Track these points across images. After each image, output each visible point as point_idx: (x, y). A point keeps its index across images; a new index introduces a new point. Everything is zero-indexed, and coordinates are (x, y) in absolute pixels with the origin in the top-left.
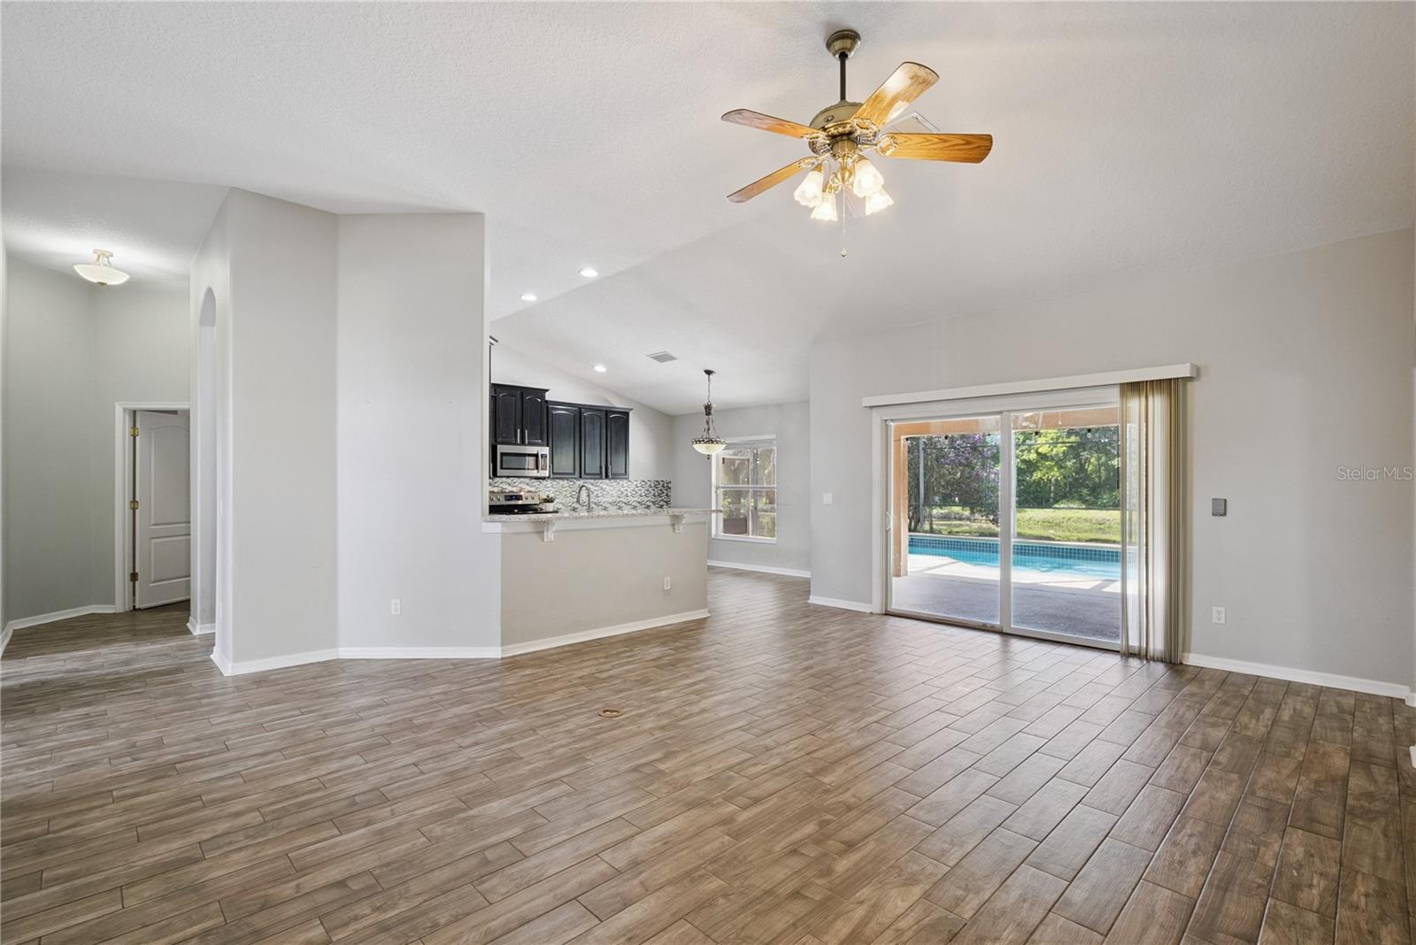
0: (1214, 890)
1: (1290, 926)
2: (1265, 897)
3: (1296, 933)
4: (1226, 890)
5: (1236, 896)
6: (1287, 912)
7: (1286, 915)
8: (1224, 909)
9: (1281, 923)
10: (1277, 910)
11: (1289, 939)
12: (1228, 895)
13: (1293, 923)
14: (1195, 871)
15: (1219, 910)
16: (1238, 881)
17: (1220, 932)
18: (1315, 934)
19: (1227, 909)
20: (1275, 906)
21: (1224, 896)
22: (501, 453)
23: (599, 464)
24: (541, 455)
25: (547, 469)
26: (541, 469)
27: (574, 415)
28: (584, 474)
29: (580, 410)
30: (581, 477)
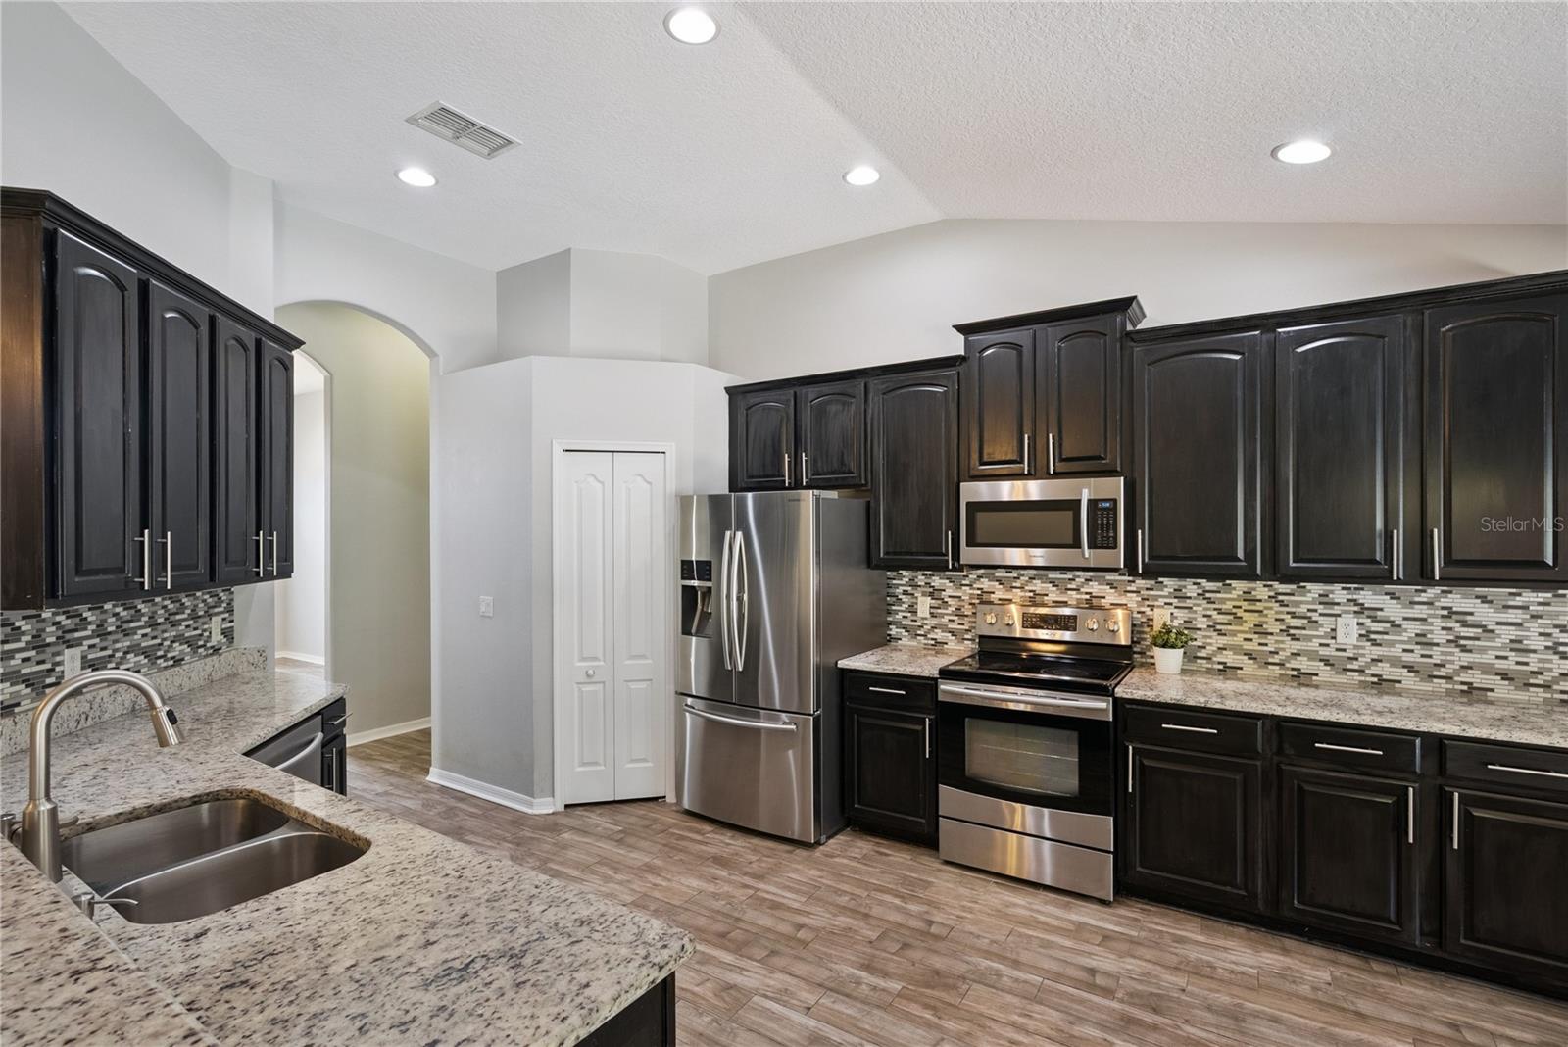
22: (968, 504)
23: (1379, 525)
24: (1092, 503)
25: (1115, 546)
26: (1089, 548)
27: (1243, 360)
28: (1294, 562)
29: (1271, 336)
30: (1276, 571)
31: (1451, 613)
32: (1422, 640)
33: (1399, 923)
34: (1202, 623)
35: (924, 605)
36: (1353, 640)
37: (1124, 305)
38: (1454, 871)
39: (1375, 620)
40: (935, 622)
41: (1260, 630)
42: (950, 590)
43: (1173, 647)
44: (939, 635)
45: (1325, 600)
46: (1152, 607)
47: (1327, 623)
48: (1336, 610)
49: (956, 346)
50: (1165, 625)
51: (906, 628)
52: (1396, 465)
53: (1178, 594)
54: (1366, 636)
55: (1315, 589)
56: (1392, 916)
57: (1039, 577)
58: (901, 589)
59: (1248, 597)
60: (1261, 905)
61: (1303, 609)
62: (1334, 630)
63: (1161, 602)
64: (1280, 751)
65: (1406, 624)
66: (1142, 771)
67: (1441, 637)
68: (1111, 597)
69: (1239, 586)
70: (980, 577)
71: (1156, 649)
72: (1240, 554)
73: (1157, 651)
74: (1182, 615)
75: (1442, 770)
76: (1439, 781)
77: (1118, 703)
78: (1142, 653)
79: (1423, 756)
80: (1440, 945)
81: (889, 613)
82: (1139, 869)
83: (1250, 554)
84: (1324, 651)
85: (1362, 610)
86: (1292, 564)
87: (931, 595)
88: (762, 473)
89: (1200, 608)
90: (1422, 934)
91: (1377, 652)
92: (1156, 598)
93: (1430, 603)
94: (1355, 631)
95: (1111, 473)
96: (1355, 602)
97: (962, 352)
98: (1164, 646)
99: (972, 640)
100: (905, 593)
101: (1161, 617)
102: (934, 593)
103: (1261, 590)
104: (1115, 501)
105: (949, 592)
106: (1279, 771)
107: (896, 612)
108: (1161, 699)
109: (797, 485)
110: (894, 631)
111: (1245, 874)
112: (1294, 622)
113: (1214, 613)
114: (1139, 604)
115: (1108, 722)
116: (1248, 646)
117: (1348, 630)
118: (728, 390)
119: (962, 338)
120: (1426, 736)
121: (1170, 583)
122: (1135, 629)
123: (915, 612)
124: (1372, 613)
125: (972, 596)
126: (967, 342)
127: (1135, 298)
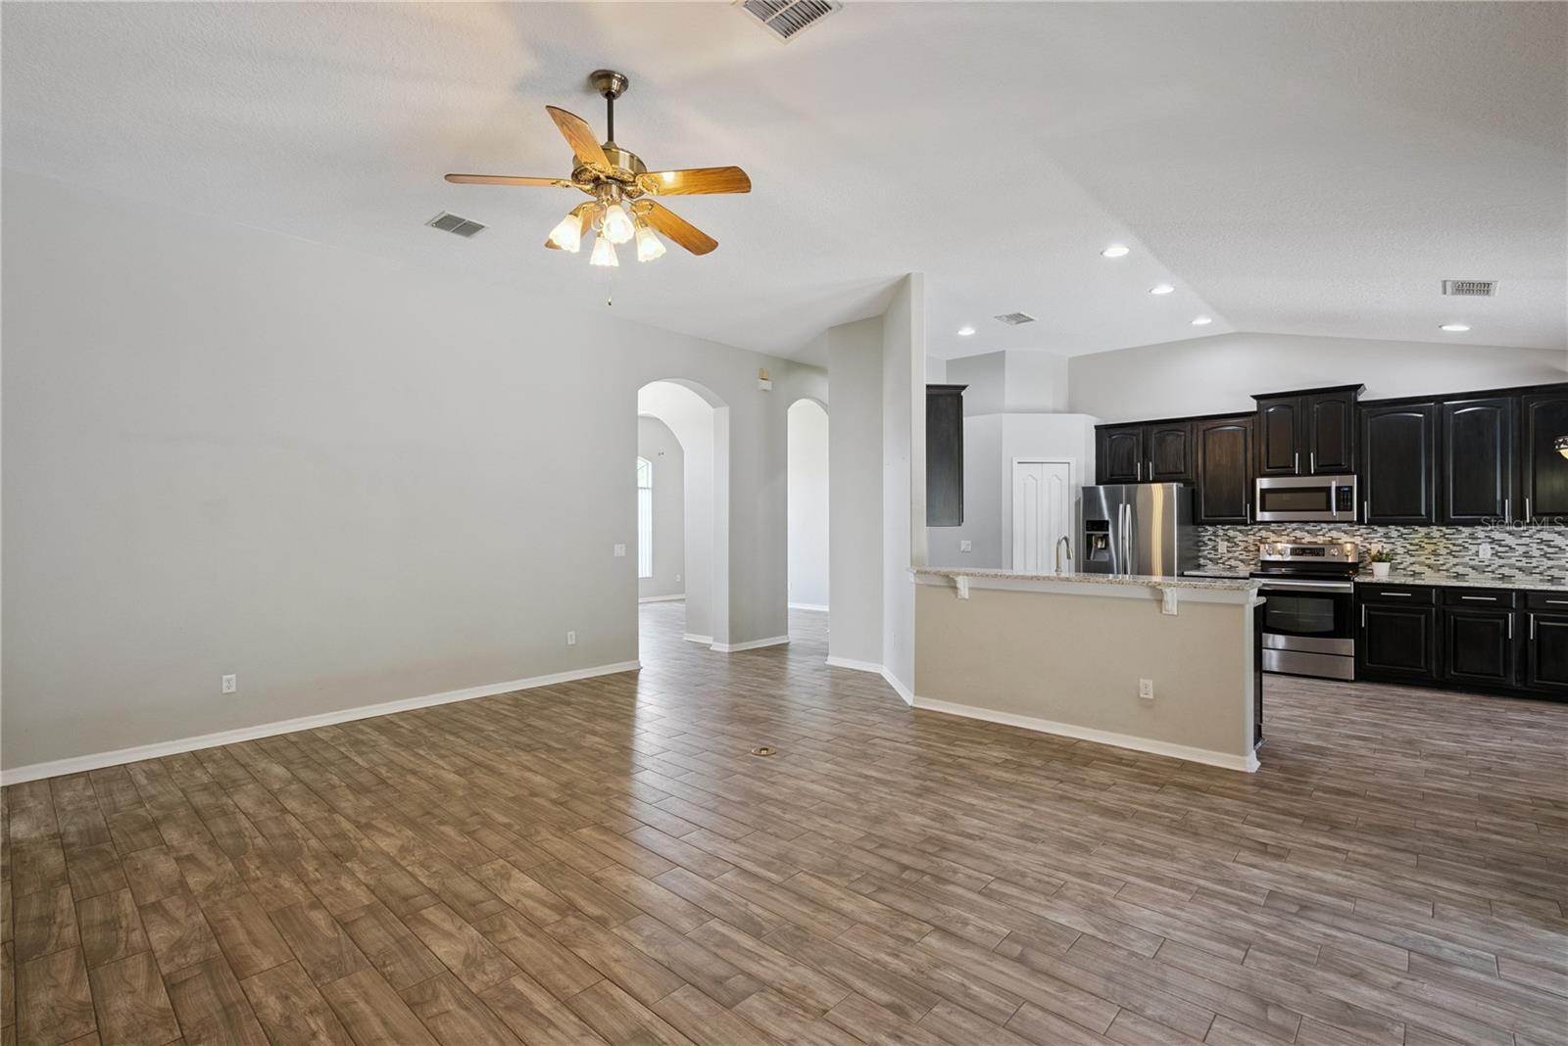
0: (234, 999)
1: (147, 1023)
2: (185, 1033)
3: (138, 1023)
4: (225, 1008)
5: (212, 1010)
6: (157, 1036)
7: (156, 1032)
8: (212, 992)
9: (157, 1020)
10: (166, 1029)
11: (141, 1013)
12: (219, 1007)
13: (146, 1029)
14: (267, 1001)
15: (215, 987)
16: (221, 1027)
17: (200, 974)
18: (122, 1036)
19: (209, 994)
20: (171, 1031)
21: (222, 1003)
22: (1261, 490)
23: (1499, 497)
24: (1338, 489)
25: (1351, 509)
26: (1337, 510)
27: (1425, 416)
28: (1454, 515)
29: (1440, 405)
30: (1443, 521)
31: (1542, 541)
32: (1526, 554)
33: (1505, 676)
34: (1401, 551)
35: (1223, 546)
36: (1489, 556)
37: (1356, 388)
38: (1532, 652)
39: (1500, 546)
40: (1230, 555)
41: (1435, 553)
42: (1240, 537)
43: (1384, 561)
44: (1233, 563)
45: (1472, 536)
46: (1370, 543)
47: (1474, 548)
48: (1479, 541)
49: (1252, 406)
50: (1379, 552)
51: (1210, 560)
52: (1508, 478)
53: (1387, 536)
54: (1496, 554)
55: (1467, 531)
56: (1502, 674)
57: (1299, 529)
58: (1207, 538)
59: (1428, 536)
60: (1434, 675)
61: (1460, 542)
62: (1477, 552)
63: (1376, 540)
64: (1444, 603)
65: (1517, 547)
66: (1369, 617)
67: (1536, 553)
68: (1344, 538)
69: (1423, 530)
70: (1260, 530)
71: (1374, 564)
72: (1423, 513)
73: (1375, 565)
74: (1390, 546)
75: (1526, 606)
76: (1525, 611)
77: (1356, 584)
78: (1364, 568)
79: (1516, 601)
80: (1525, 685)
81: (1200, 551)
82: (1367, 664)
83: (1429, 513)
84: (1472, 563)
85: (1493, 541)
86: (1452, 517)
87: (1228, 540)
88: (1120, 473)
89: (1400, 543)
90: (1517, 681)
91: (1502, 562)
92: (1373, 538)
93: (1530, 537)
94: (1490, 552)
95: (1349, 472)
96: (1489, 537)
97: (1255, 409)
98: (1379, 561)
99: (1255, 564)
100: (1210, 540)
101: (1375, 548)
102: (1229, 539)
103: (1435, 531)
104: (1351, 488)
105: (1240, 538)
106: (1444, 611)
107: (1204, 550)
108: (1380, 581)
109: (1145, 480)
110: (1202, 561)
111: (1426, 662)
112: (1455, 548)
113: (1408, 545)
114: (1362, 542)
115: (1351, 594)
116: (1428, 562)
117: (1485, 551)
118: (1096, 427)
119: (1255, 401)
120: (1518, 591)
121: (1381, 530)
122: (1361, 555)
123: (1217, 550)
124: (1499, 543)
125: (1255, 540)
126: (1258, 404)
127: (1362, 385)
